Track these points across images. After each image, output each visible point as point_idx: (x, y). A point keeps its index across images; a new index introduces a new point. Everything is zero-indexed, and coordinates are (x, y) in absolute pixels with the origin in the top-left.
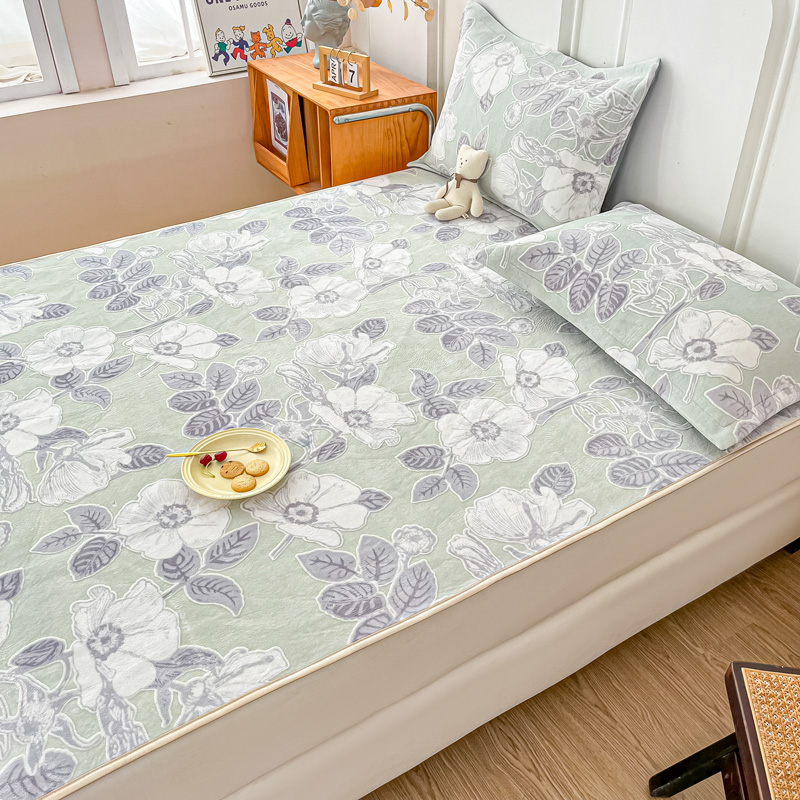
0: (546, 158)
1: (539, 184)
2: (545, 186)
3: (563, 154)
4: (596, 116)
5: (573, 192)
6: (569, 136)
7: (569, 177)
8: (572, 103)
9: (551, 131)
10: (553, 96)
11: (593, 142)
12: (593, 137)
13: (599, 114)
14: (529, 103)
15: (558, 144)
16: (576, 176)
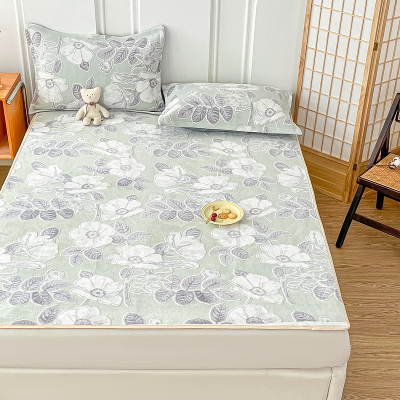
0: (134, 79)
1: (135, 91)
2: (138, 91)
3: (142, 75)
4: (150, 55)
5: (151, 88)
6: (142, 66)
7: (148, 83)
8: (135, 53)
9: (131, 67)
10: (123, 53)
11: (152, 65)
12: (152, 63)
13: (151, 53)
14: (112, 59)
15: (138, 71)
16: (150, 81)
